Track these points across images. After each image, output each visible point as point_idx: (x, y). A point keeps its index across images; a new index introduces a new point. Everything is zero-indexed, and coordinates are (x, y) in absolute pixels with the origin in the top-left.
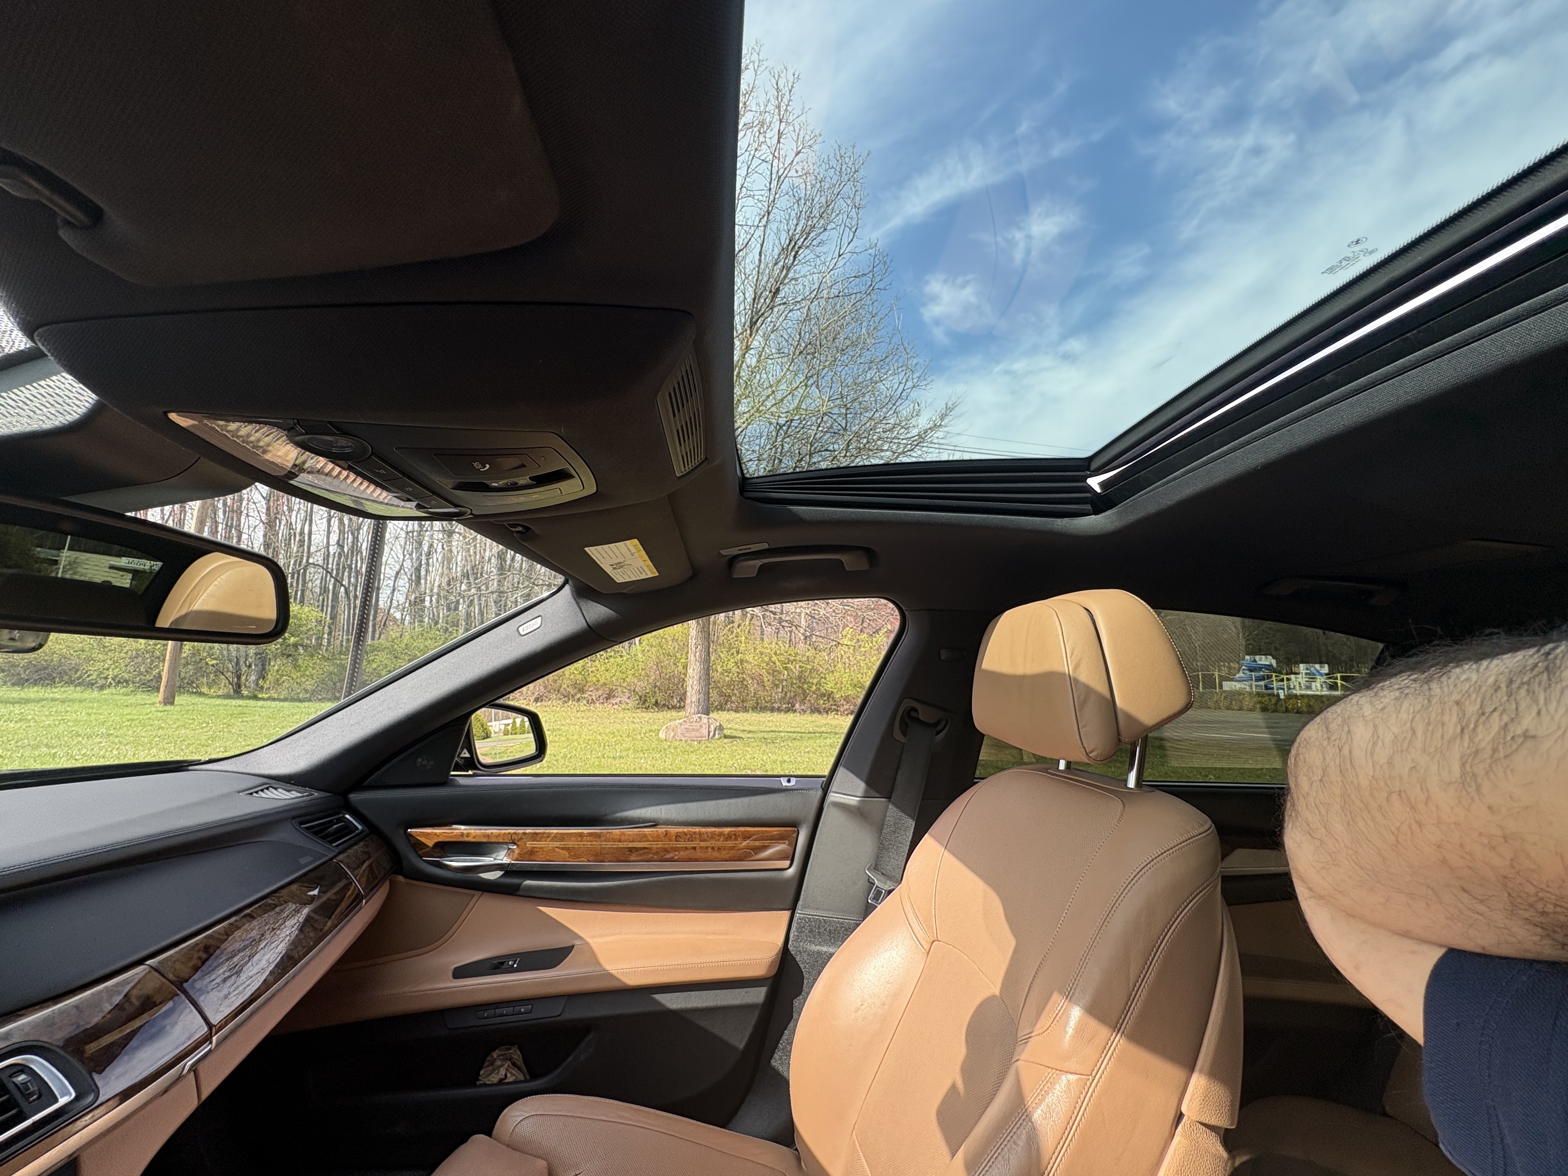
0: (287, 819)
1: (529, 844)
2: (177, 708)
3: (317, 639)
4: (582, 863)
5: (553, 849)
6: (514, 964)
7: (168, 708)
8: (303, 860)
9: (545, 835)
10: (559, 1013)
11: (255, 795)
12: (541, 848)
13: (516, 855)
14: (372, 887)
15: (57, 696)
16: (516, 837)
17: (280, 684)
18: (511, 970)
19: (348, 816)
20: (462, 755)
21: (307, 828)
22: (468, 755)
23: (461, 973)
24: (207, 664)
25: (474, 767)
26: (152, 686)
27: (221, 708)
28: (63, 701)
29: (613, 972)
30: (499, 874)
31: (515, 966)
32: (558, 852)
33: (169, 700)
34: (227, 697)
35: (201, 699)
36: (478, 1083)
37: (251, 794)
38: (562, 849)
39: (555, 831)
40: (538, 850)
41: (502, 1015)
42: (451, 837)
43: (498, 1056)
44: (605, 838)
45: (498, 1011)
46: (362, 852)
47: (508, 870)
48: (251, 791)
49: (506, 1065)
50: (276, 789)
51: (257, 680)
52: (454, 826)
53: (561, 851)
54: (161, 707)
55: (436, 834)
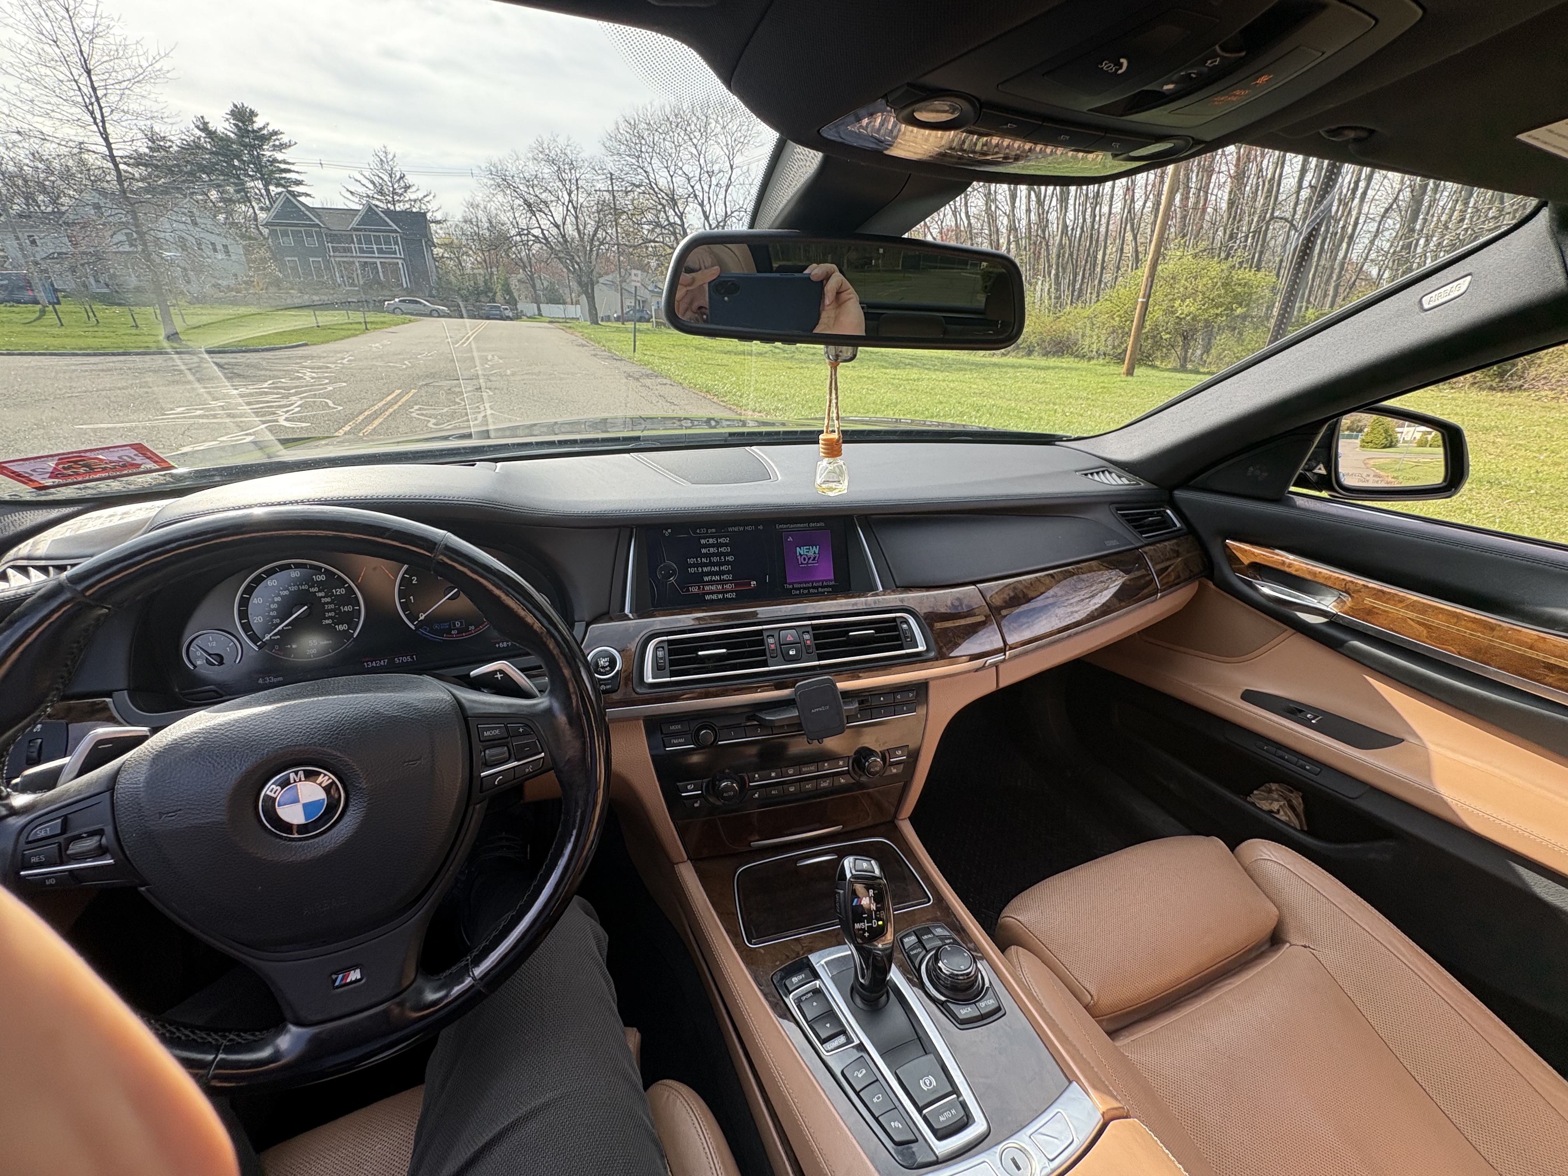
0: (1105, 503)
1: (1369, 601)
2: (1135, 379)
3: (1268, 308)
4: (1450, 651)
5: (1404, 620)
6: (1313, 719)
7: (1130, 378)
8: (1109, 543)
9: (1397, 599)
10: (1354, 796)
11: (1090, 476)
12: (1385, 611)
13: (1346, 608)
14: (1170, 586)
15: (1064, 365)
16: (1352, 587)
17: (1221, 359)
18: (1307, 723)
19: (1168, 511)
20: (1316, 471)
21: (1123, 515)
22: (1323, 472)
23: (1249, 696)
24: (1161, 338)
25: (1330, 488)
26: (1119, 359)
27: (1166, 380)
28: (1066, 369)
29: (1449, 800)
30: (1323, 620)
31: (1313, 721)
32: (1411, 626)
33: (1130, 372)
34: (1174, 370)
35: (1154, 371)
36: (1248, 799)
37: (1086, 475)
38: (1418, 623)
39: (1415, 598)
40: (1380, 612)
41: (1283, 759)
42: (1268, 561)
43: (1277, 790)
44: (1501, 634)
45: (1280, 752)
46: (1172, 550)
47: (1333, 621)
48: (1088, 473)
49: (1282, 803)
50: (1110, 473)
51: (1202, 355)
52: (1277, 551)
53: (1417, 626)
54: (1124, 377)
55: (1253, 553)
